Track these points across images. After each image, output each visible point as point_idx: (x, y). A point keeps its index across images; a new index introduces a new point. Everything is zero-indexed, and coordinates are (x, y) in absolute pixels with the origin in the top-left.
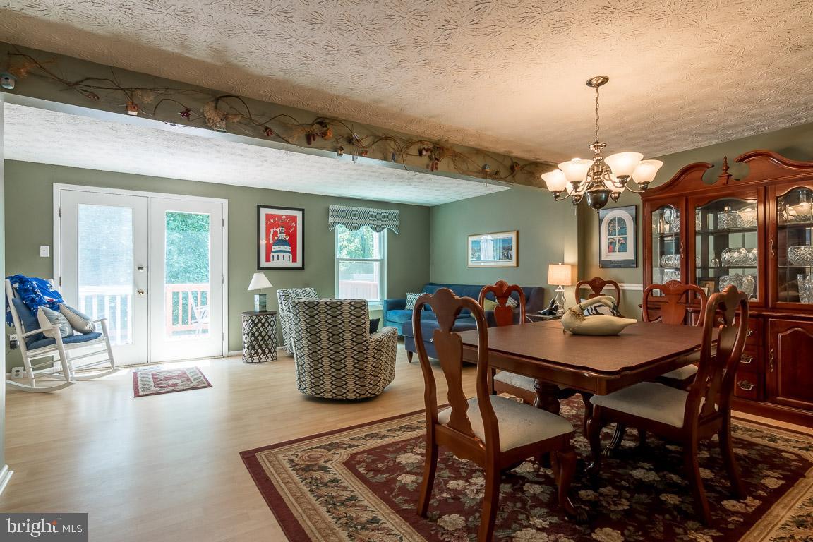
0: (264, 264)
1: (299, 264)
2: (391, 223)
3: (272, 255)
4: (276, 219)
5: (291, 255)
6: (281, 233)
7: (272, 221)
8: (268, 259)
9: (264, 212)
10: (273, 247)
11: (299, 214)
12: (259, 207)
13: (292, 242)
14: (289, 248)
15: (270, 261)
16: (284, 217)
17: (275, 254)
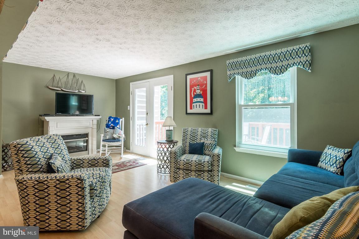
0: (189, 111)
1: (208, 111)
3: (193, 104)
4: (195, 81)
5: (204, 104)
6: (197, 89)
7: (193, 82)
8: (191, 108)
9: (189, 77)
10: (194, 100)
11: (208, 74)
12: (187, 75)
13: (204, 95)
14: (202, 100)
16: (199, 78)
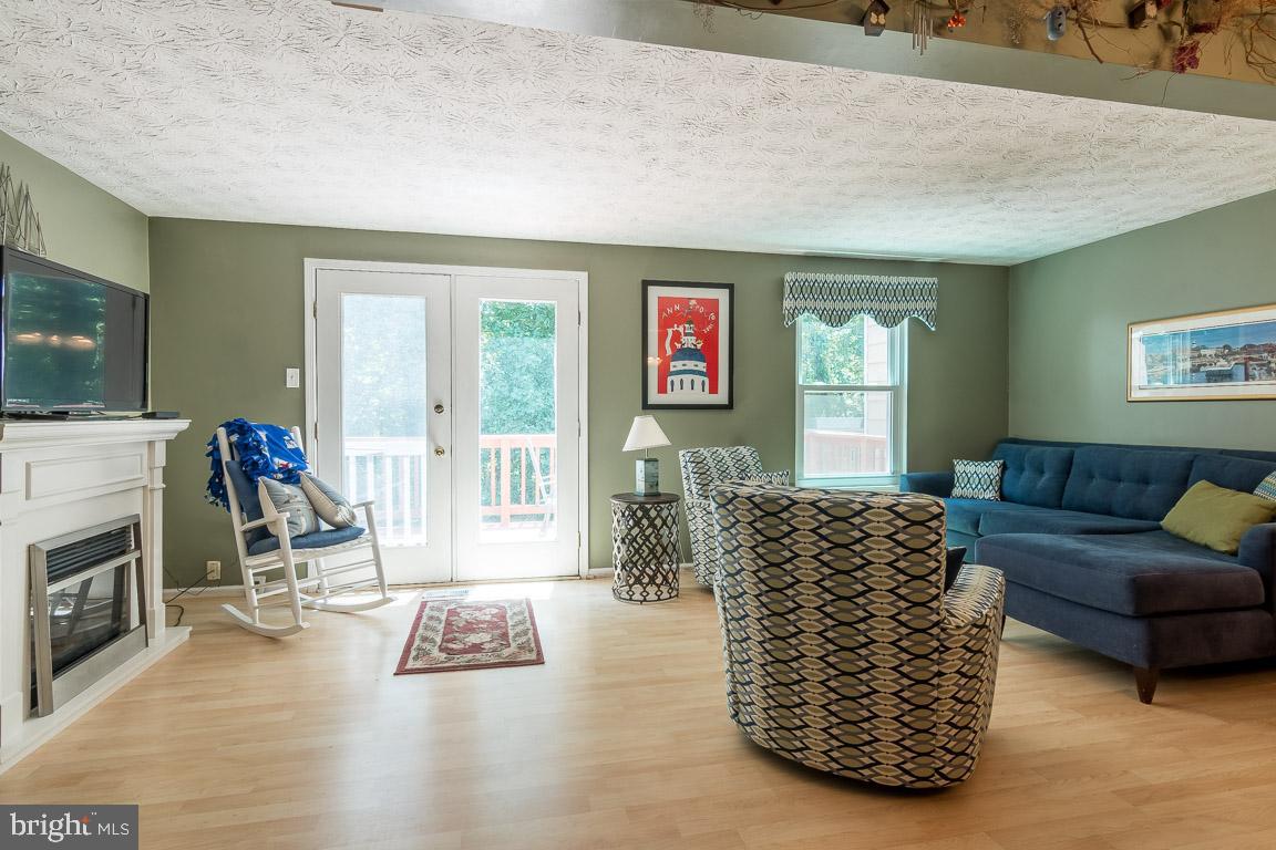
0: (655, 397)
1: (721, 397)
2: (920, 305)
3: (669, 379)
4: (677, 307)
5: (706, 380)
6: (686, 335)
7: (670, 311)
8: (662, 389)
9: (655, 293)
10: (672, 364)
11: (722, 296)
12: (646, 284)
13: (708, 353)
14: (702, 366)
15: (665, 392)
16: (693, 302)
17: (677, 379)
